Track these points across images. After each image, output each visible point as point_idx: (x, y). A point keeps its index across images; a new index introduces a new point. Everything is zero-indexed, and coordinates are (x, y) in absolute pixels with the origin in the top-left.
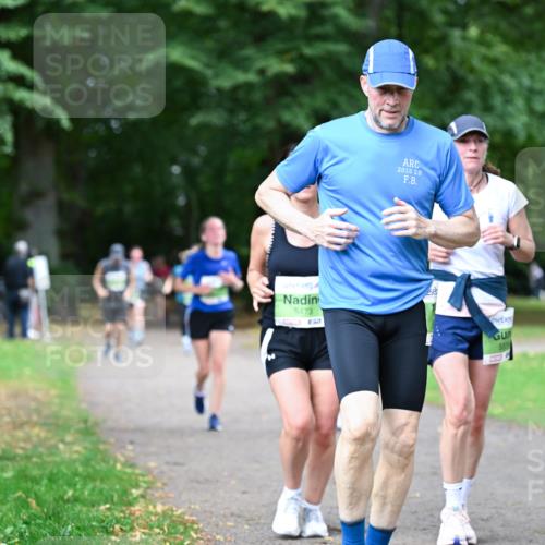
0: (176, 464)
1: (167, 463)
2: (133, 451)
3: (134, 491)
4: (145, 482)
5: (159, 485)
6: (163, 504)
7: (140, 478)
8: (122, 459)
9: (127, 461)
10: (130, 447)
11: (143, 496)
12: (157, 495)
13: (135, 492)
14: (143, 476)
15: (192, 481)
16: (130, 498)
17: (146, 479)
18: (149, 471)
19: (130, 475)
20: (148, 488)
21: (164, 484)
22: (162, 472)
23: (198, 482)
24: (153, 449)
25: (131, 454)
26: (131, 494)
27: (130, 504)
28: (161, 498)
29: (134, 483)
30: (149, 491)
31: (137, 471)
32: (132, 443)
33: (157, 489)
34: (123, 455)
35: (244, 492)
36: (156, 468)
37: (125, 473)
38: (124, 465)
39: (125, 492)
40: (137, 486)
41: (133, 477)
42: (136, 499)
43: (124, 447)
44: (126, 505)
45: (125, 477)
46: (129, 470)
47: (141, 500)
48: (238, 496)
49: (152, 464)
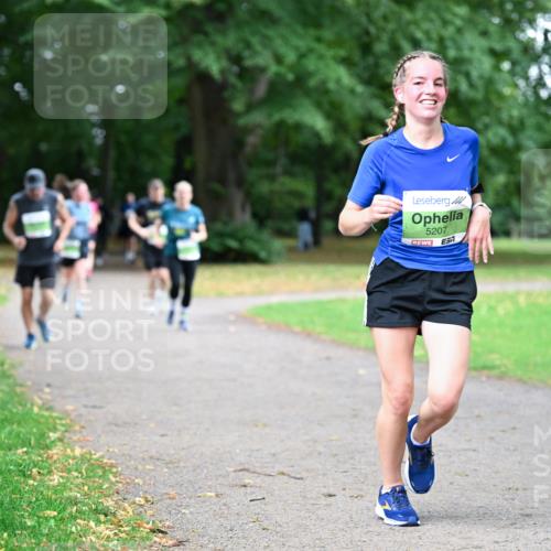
0: (94, 407)
1: (86, 406)
2: (49, 393)
3: (51, 434)
4: (63, 425)
5: (77, 428)
6: (82, 447)
7: (58, 422)
8: (40, 402)
9: (43, 404)
10: (47, 390)
11: (60, 440)
12: (75, 438)
13: (53, 436)
14: (61, 419)
15: (110, 424)
16: (48, 441)
17: (64, 422)
18: (67, 414)
19: (47, 418)
20: (66, 431)
21: (83, 427)
22: (80, 415)
23: (116, 425)
24: (70, 392)
25: (49, 397)
26: (49, 437)
27: (47, 447)
28: (79, 440)
29: (51, 426)
30: (67, 434)
31: (55, 414)
32: (49, 385)
33: (75, 432)
34: (41, 398)
35: (163, 436)
36: (74, 410)
37: (43, 416)
38: (40, 408)
39: (43, 435)
40: (55, 429)
41: (51, 420)
42: (53, 442)
43: (41, 390)
44: (43, 449)
45: (42, 420)
46: (46, 414)
47: (59, 444)
48: (157, 438)
49: (69, 407)
